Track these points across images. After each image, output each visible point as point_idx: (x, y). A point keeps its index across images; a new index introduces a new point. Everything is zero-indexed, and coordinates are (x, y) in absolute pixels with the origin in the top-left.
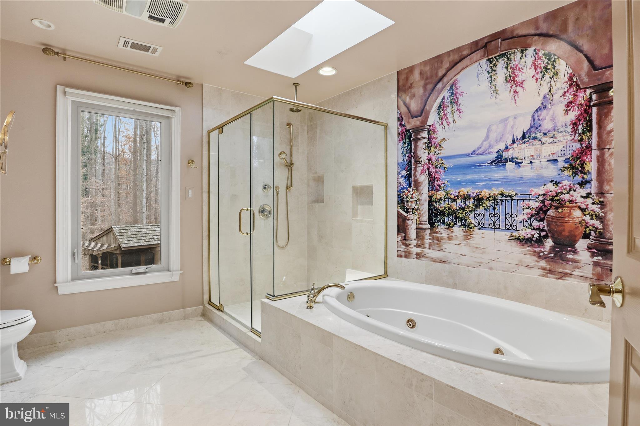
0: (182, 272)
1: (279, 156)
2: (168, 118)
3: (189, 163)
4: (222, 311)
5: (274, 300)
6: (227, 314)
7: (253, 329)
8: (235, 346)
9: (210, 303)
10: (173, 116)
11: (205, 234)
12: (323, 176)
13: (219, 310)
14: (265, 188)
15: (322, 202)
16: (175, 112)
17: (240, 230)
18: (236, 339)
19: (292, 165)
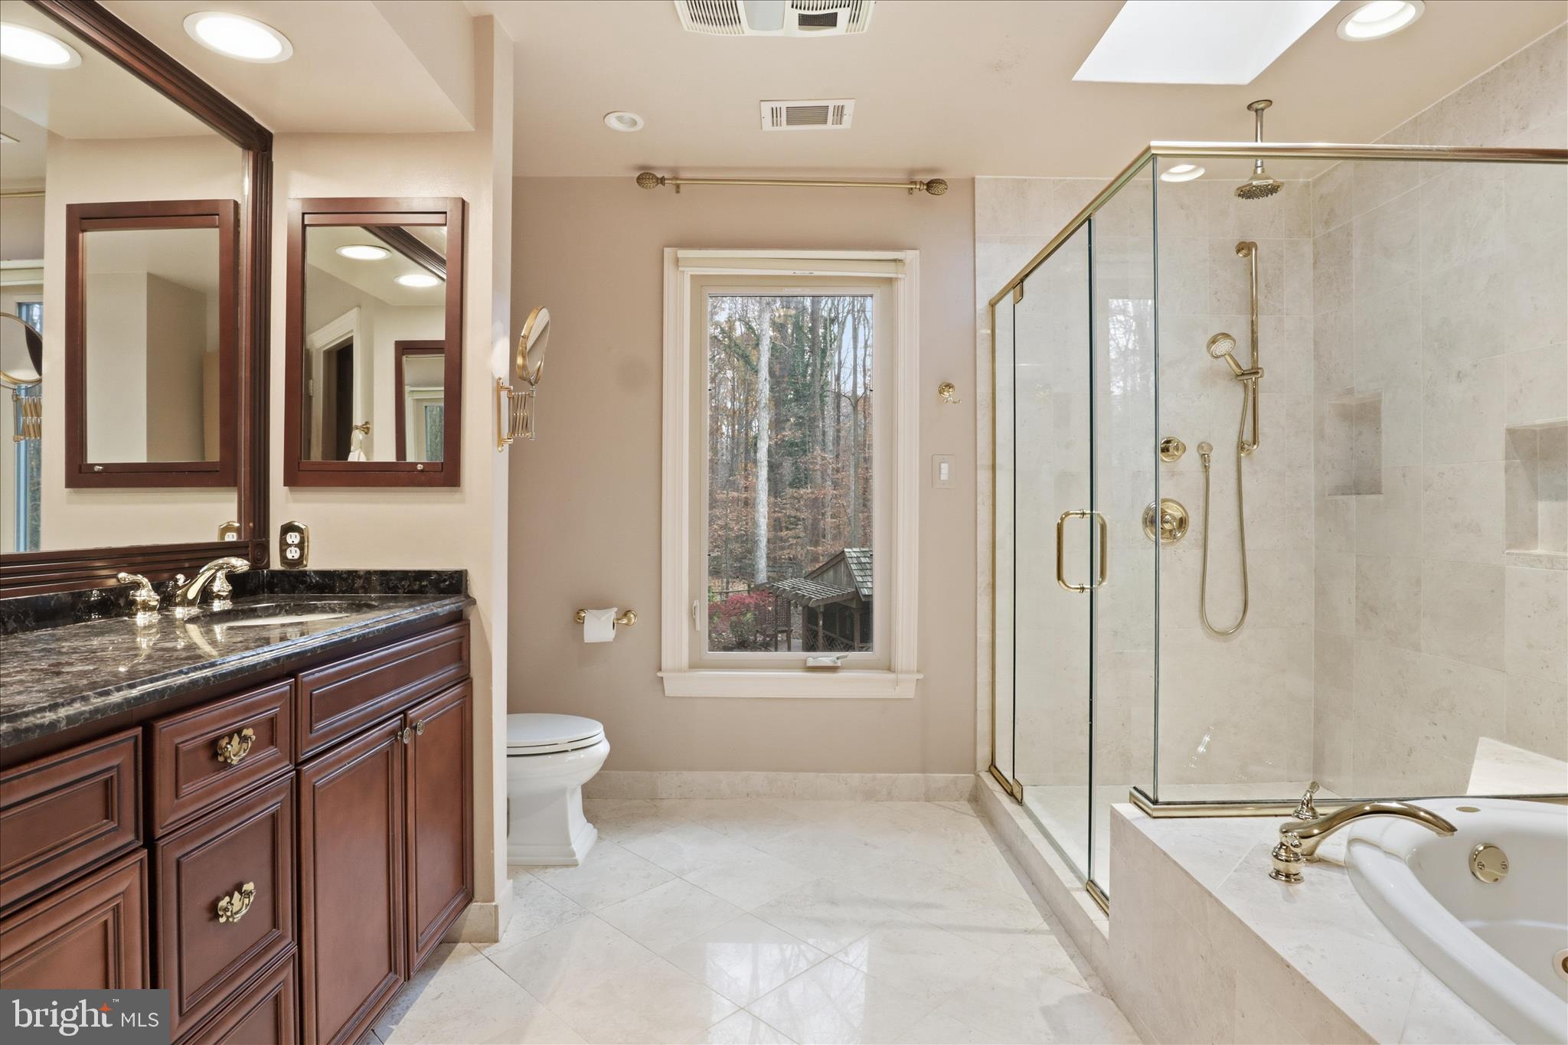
0: (921, 676)
1: (1209, 347)
2: (890, 281)
3: (940, 393)
4: (1020, 802)
5: (1155, 814)
6: (1031, 815)
7: (1093, 885)
8: (1037, 921)
9: (993, 769)
10: (900, 276)
11: (984, 580)
12: (1380, 402)
13: (1011, 794)
14: (1165, 450)
15: (1375, 489)
16: (904, 264)
17: (1059, 577)
18: (1045, 899)
19: (1258, 373)
